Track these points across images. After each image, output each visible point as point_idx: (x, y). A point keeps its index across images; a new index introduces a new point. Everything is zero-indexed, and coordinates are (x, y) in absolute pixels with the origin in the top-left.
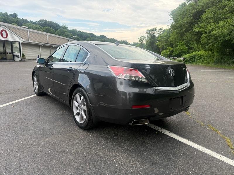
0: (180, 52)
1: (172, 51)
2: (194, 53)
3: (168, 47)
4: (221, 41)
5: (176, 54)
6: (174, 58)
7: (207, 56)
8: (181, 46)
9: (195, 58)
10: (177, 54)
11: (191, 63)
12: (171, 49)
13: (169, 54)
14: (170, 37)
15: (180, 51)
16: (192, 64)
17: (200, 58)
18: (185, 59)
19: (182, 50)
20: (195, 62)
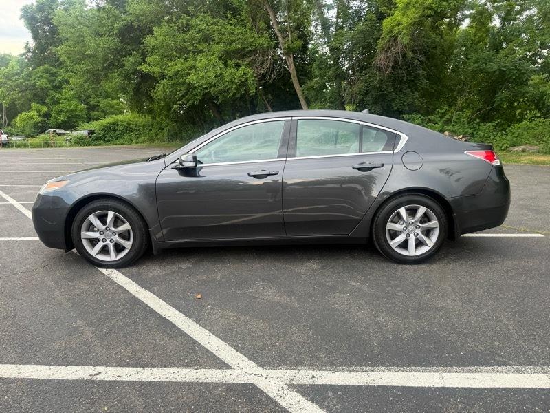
0: (69, 117)
1: (47, 115)
2: (110, 119)
3: (33, 104)
4: (197, 95)
5: (60, 121)
6: (58, 131)
7: (144, 126)
8: (70, 101)
9: (115, 130)
10: (64, 122)
11: (108, 141)
12: (44, 109)
13: (41, 122)
14: (30, 77)
15: (69, 114)
16: (114, 144)
17: (128, 129)
18: (91, 132)
19: (73, 110)
20: (117, 139)
